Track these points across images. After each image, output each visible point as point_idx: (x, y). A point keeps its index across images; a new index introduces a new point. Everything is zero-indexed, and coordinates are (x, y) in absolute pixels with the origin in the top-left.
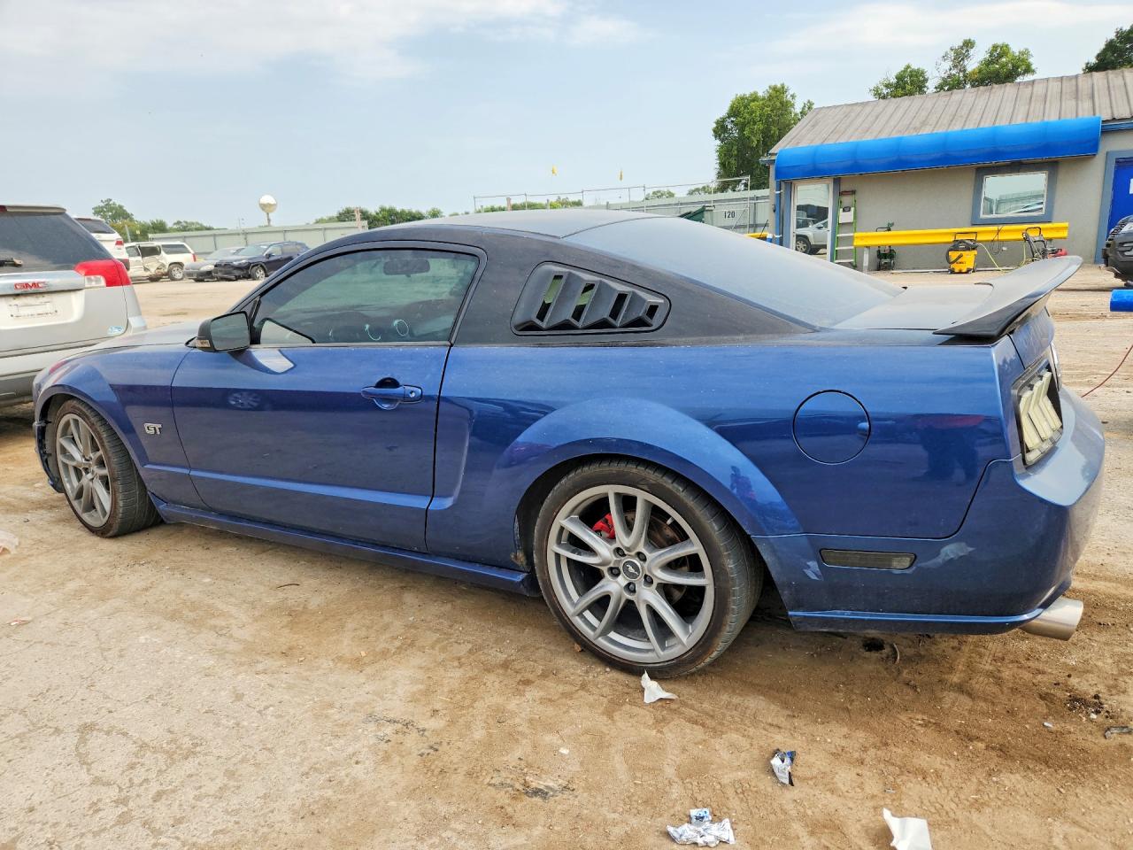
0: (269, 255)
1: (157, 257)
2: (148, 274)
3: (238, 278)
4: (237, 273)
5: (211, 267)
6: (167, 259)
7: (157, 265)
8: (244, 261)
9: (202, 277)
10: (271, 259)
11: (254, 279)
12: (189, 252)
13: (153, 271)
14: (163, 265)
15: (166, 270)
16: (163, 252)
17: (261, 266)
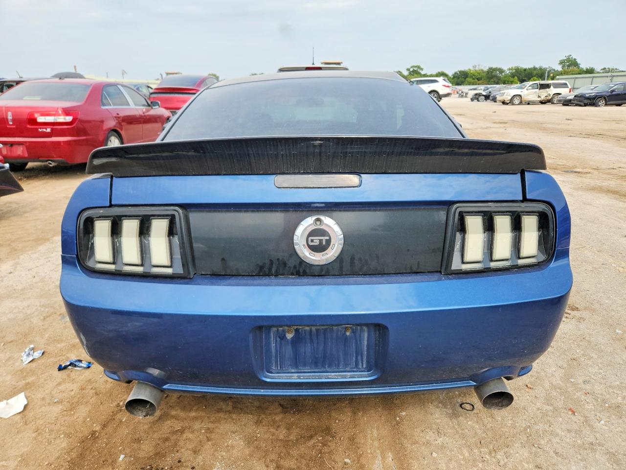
0: (613, 91)
1: (548, 90)
2: (539, 99)
3: (585, 105)
4: (586, 101)
5: (572, 97)
6: (553, 91)
7: (546, 94)
8: (593, 94)
9: (567, 103)
10: (614, 93)
11: (596, 106)
12: (568, 87)
13: (543, 98)
14: (550, 95)
15: (550, 98)
16: (552, 87)
17: (605, 98)
